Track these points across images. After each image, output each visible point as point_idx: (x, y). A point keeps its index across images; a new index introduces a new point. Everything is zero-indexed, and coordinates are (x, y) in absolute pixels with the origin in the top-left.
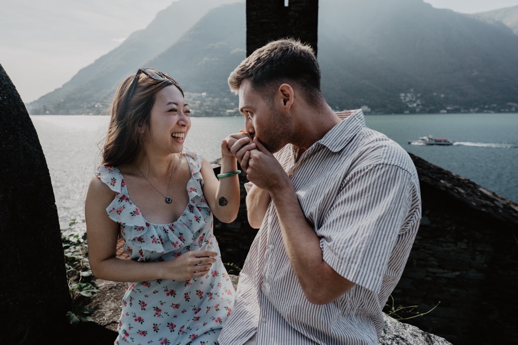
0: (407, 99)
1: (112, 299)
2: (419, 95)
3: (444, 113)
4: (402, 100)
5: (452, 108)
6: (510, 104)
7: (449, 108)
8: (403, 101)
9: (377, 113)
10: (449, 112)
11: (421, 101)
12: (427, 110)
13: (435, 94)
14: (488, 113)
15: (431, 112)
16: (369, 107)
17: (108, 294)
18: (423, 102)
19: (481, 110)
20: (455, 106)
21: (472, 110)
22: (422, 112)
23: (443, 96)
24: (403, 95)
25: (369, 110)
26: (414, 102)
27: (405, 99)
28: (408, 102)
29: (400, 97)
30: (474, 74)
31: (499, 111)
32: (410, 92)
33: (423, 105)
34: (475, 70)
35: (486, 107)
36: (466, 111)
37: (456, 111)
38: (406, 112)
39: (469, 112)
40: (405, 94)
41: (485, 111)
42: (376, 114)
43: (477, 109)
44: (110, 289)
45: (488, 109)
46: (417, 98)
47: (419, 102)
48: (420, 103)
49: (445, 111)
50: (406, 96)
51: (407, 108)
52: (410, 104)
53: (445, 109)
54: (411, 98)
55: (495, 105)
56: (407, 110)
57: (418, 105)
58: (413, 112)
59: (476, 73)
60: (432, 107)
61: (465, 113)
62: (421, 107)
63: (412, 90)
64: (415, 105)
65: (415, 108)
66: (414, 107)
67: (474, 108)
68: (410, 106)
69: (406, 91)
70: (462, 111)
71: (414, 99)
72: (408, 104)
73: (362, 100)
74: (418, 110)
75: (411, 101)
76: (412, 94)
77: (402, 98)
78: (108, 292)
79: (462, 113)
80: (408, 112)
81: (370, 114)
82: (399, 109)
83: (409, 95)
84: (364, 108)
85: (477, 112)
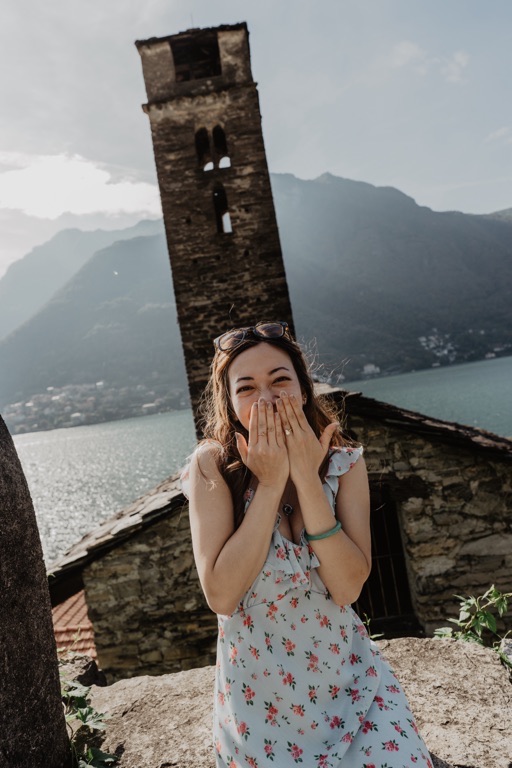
0: (432, 345)
2: (447, 336)
3: (492, 358)
4: (423, 347)
5: (502, 349)
7: (497, 349)
8: (427, 348)
9: (391, 373)
10: (499, 355)
11: (452, 346)
12: (466, 357)
13: (471, 331)
15: (472, 359)
16: (376, 365)
18: (457, 346)
20: (506, 346)
22: (459, 360)
23: (482, 332)
24: (423, 339)
25: (378, 370)
26: (444, 348)
27: (428, 346)
28: (434, 348)
29: (420, 343)
32: (433, 334)
33: (456, 350)
37: (509, 352)
38: (435, 365)
40: (427, 337)
42: (389, 375)
44: (124, 713)
46: (446, 342)
47: (450, 346)
48: (452, 348)
49: (493, 355)
50: (428, 340)
51: (436, 358)
52: (439, 351)
53: (492, 352)
54: (437, 342)
56: (435, 362)
57: (450, 351)
58: (445, 362)
60: (473, 352)
62: (455, 353)
63: (435, 330)
64: (446, 352)
65: (447, 357)
66: (445, 356)
68: (438, 354)
69: (427, 333)
71: (442, 344)
72: (435, 351)
73: (363, 355)
74: (452, 359)
75: (437, 347)
76: (437, 336)
77: (424, 344)
80: (437, 364)
81: (379, 375)
82: (424, 362)
83: (432, 338)
84: (370, 368)
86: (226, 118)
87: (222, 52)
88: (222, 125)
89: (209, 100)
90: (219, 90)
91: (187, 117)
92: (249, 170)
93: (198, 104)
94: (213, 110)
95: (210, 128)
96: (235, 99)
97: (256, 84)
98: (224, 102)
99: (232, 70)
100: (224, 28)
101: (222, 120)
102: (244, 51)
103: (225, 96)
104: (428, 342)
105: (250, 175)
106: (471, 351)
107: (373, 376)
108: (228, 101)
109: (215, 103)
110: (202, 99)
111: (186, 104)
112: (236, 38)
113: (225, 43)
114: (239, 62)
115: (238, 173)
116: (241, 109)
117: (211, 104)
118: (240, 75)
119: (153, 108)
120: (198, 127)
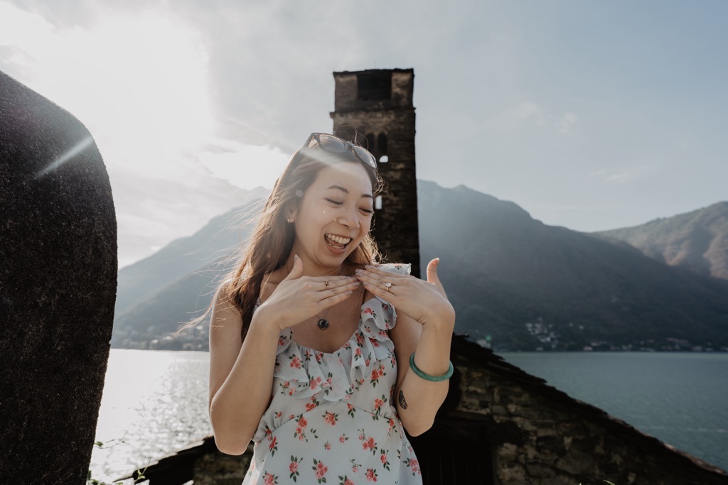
0: (537, 332)
2: (551, 326)
3: (589, 351)
4: (529, 332)
5: (599, 344)
6: (670, 339)
7: (594, 344)
8: (532, 334)
9: (501, 351)
10: (595, 349)
11: (555, 334)
12: (566, 346)
13: (571, 325)
14: (645, 351)
15: (571, 349)
16: (488, 341)
18: (558, 336)
19: (636, 348)
20: (602, 342)
21: (624, 347)
22: (560, 348)
23: (581, 327)
24: (529, 325)
25: (489, 345)
26: (547, 335)
27: (534, 331)
28: (539, 335)
29: (526, 328)
30: (613, 300)
31: (659, 349)
32: (539, 322)
33: (559, 339)
34: (613, 296)
35: (642, 343)
36: (618, 348)
37: (604, 348)
38: (538, 349)
39: (621, 350)
40: (533, 323)
41: (643, 349)
43: (630, 346)
45: (644, 345)
46: (550, 330)
47: (552, 335)
48: (554, 337)
49: (590, 349)
51: (539, 344)
52: (542, 338)
53: (590, 345)
54: (541, 329)
55: (652, 341)
56: (539, 346)
57: (552, 339)
58: (547, 348)
59: (616, 300)
60: (572, 343)
61: (616, 351)
62: (556, 342)
63: (540, 319)
64: (548, 339)
65: (550, 344)
66: (547, 343)
67: (627, 345)
68: (542, 340)
69: (533, 321)
70: (612, 348)
71: (546, 332)
72: (539, 337)
73: (477, 331)
74: (554, 346)
75: (541, 334)
76: (541, 324)
77: (530, 330)
79: (614, 351)
80: (541, 349)
82: (530, 345)
83: (538, 325)
84: (482, 343)
85: (633, 350)
86: (389, 128)
87: (394, 85)
88: (386, 133)
89: (379, 115)
90: (386, 110)
91: (361, 124)
92: (401, 166)
93: (371, 117)
94: (381, 122)
95: (376, 134)
96: (398, 116)
97: (415, 109)
98: (389, 118)
99: (399, 97)
100: (397, 71)
101: (386, 129)
102: (409, 86)
103: (391, 114)
104: (534, 328)
105: (401, 169)
106: (572, 342)
108: (393, 117)
109: (383, 117)
110: (374, 114)
111: (362, 115)
112: (405, 77)
113: (396, 80)
114: (405, 93)
115: (393, 167)
116: (401, 123)
117: (379, 118)
118: (404, 101)
119: (337, 115)
120: (368, 132)
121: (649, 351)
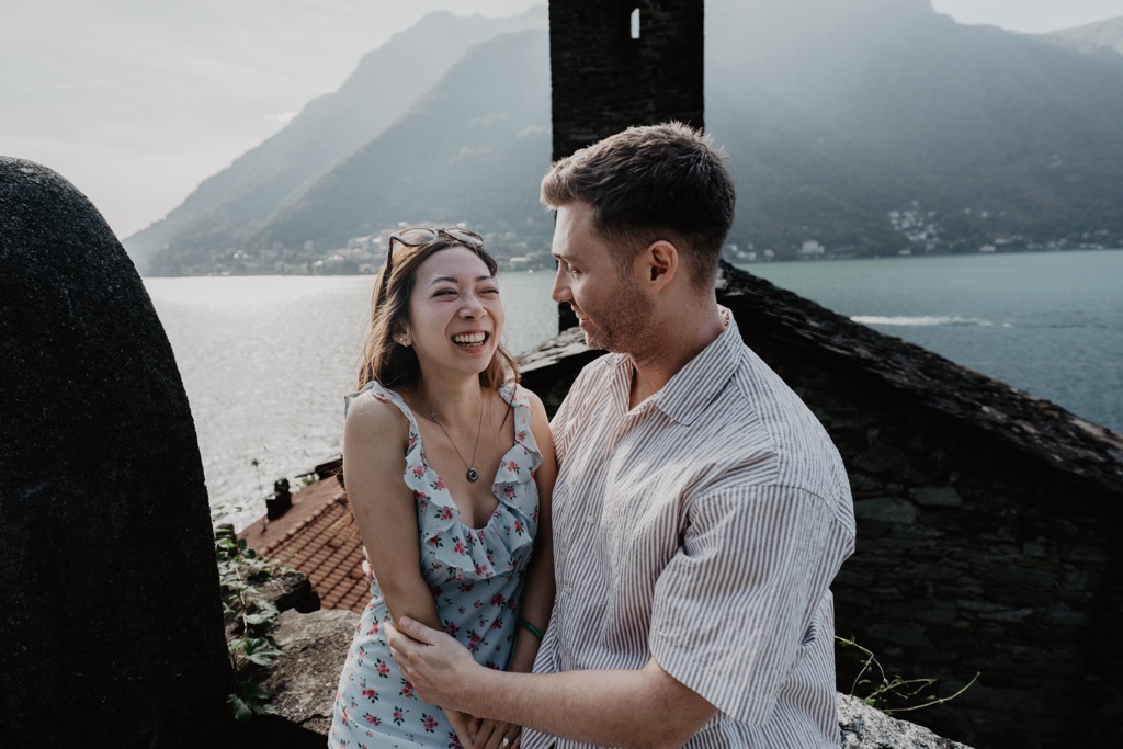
0: (906, 225)
1: (310, 669)
2: (931, 214)
3: (989, 253)
4: (893, 226)
5: (1008, 241)
7: (999, 241)
8: (897, 228)
9: (838, 256)
10: (1000, 249)
11: (935, 228)
12: (951, 246)
13: (967, 211)
14: (1089, 249)
15: (959, 250)
16: (821, 243)
17: (301, 660)
18: (942, 230)
19: (1074, 244)
20: (1014, 237)
21: (1052, 244)
22: (940, 250)
23: (985, 214)
24: (895, 215)
25: (821, 249)
26: (922, 230)
27: (900, 225)
28: (908, 229)
29: (889, 219)
30: (1054, 164)
31: (1114, 245)
32: (911, 209)
33: (941, 235)
34: (1055, 157)
35: (1086, 235)
36: (1040, 246)
37: (1018, 247)
38: (903, 252)
39: (1046, 249)
40: (901, 213)
41: (1083, 245)
42: (836, 259)
43: (1063, 242)
44: (303, 650)
45: (1090, 241)
46: (928, 222)
47: (931, 229)
48: (934, 232)
49: (992, 248)
50: (902, 217)
51: (906, 243)
52: (913, 234)
53: (991, 243)
54: (913, 220)
55: (1105, 232)
56: (905, 248)
57: (930, 236)
58: (918, 251)
59: (1059, 163)
60: (963, 241)
61: (1037, 250)
62: (936, 239)
63: (915, 203)
64: (923, 236)
65: (923, 243)
66: (921, 241)
67: (1057, 240)
68: (911, 238)
69: (901, 207)
70: (1030, 246)
71: (920, 224)
72: (908, 234)
73: (805, 228)
74: (930, 247)
75: (913, 229)
76: (915, 213)
77: (894, 222)
78: (301, 655)
79: (1032, 251)
80: (907, 252)
81: (822, 257)
82: (888, 246)
83: (909, 214)
84: (811, 246)
85: (1065, 248)
104: (901, 219)
106: (961, 238)
107: (812, 257)
121: (1095, 249)
